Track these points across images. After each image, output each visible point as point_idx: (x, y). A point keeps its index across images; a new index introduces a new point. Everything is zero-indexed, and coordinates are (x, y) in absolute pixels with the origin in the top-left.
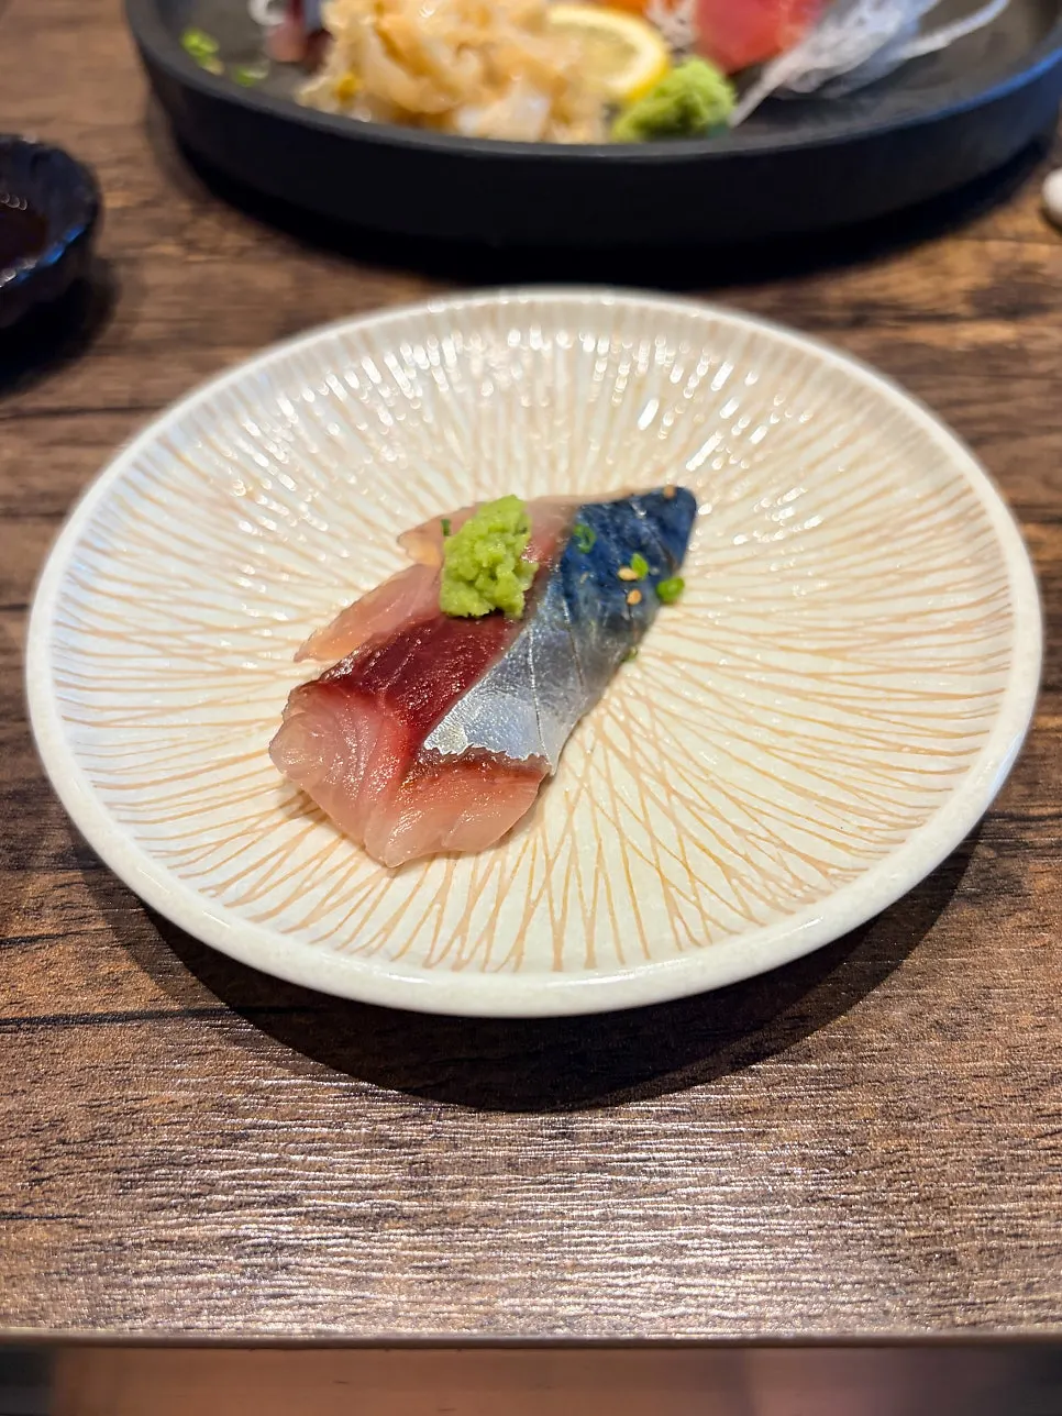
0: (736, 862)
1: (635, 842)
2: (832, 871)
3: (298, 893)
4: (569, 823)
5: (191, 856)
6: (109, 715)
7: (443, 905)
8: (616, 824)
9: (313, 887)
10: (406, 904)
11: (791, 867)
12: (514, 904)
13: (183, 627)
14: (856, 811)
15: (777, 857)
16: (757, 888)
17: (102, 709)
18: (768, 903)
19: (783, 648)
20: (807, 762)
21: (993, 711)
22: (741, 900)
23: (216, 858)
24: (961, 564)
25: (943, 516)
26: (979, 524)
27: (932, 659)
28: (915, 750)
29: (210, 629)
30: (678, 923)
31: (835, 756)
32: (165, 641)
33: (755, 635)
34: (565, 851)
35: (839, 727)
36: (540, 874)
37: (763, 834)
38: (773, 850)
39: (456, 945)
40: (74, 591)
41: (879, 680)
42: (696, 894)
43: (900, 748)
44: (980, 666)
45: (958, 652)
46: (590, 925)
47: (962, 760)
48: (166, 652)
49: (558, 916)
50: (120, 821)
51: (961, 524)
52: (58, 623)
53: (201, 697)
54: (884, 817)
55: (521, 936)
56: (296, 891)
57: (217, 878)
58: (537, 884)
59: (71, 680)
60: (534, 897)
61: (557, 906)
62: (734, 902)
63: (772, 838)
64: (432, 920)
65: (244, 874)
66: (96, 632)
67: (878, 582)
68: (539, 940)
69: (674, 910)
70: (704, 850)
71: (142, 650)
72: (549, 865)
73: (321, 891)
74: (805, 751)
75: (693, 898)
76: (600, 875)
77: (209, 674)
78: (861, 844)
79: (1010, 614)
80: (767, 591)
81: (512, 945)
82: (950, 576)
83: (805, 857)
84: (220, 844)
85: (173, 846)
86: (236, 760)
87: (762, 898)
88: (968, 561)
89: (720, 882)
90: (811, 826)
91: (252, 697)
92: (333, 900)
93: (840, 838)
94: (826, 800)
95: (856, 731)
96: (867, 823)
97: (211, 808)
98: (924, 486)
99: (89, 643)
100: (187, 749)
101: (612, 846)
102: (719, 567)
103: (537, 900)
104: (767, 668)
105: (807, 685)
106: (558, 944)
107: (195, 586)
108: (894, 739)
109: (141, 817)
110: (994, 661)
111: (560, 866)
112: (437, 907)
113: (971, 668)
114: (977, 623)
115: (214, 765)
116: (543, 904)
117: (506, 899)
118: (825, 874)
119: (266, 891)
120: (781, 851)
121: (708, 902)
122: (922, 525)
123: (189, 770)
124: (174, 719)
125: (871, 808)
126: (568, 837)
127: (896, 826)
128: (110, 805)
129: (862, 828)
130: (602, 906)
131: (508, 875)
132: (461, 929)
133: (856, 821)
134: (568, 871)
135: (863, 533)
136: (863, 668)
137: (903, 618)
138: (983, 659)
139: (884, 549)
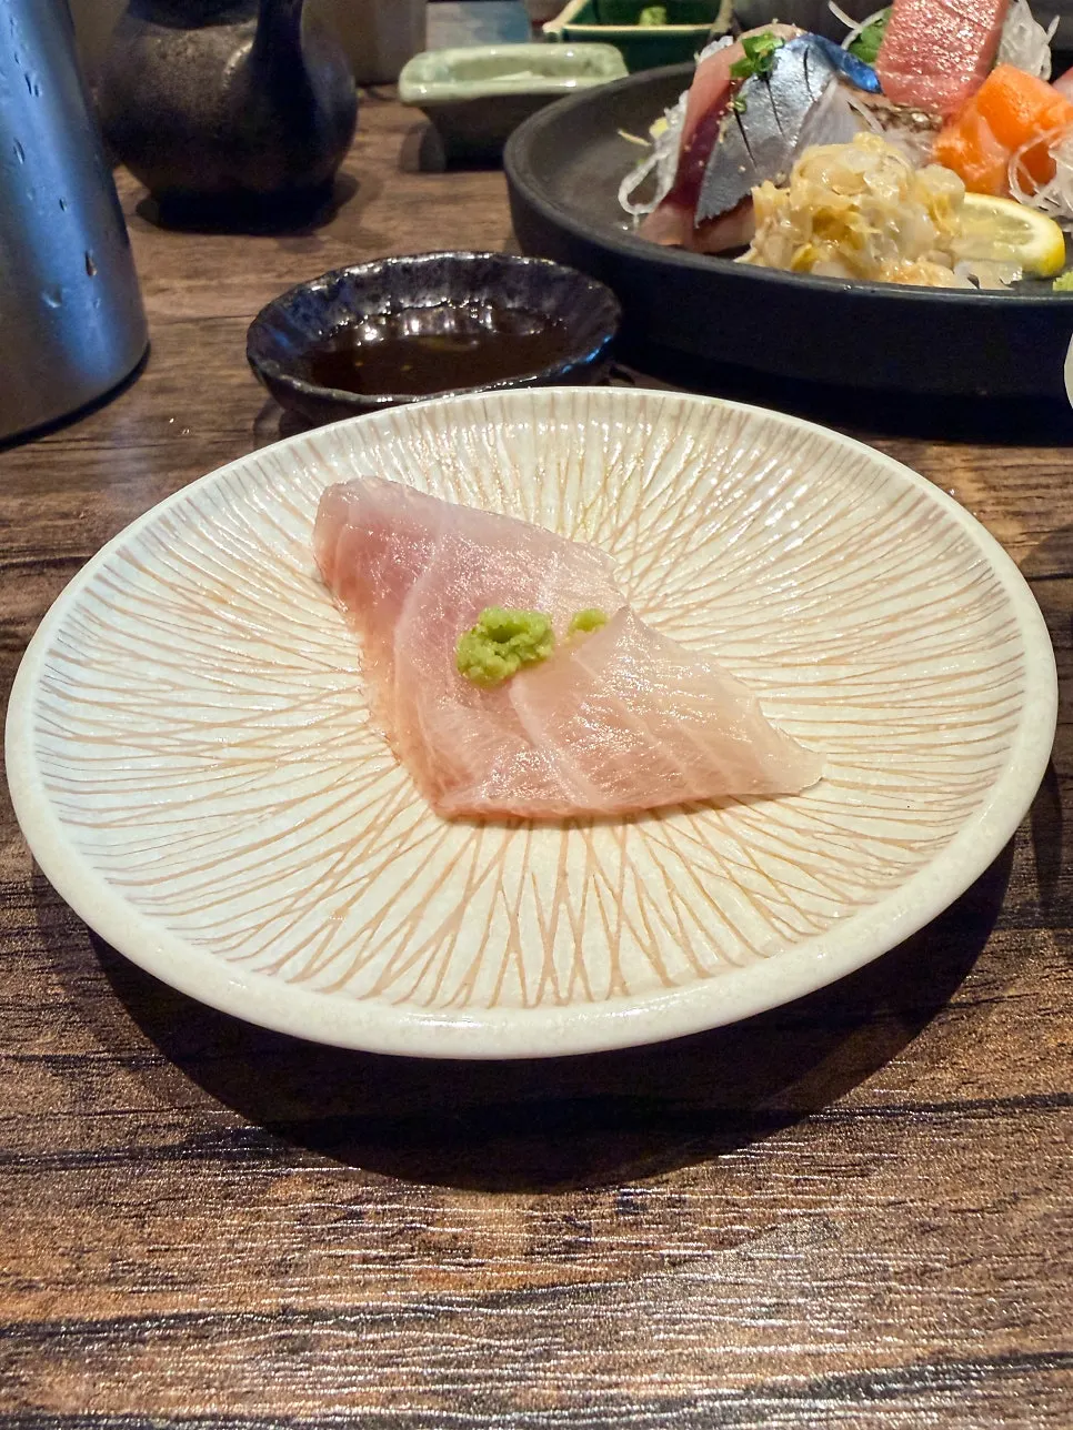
0: (813, 859)
1: (700, 863)
2: (917, 845)
3: (358, 964)
4: (624, 858)
5: (233, 941)
6: (107, 817)
7: (518, 951)
8: (673, 849)
9: (371, 957)
10: (479, 959)
11: (871, 850)
12: (595, 937)
13: (172, 727)
14: (914, 790)
15: (853, 846)
16: (846, 877)
17: (101, 811)
18: (866, 887)
19: (784, 665)
20: (848, 758)
21: (1019, 674)
22: (834, 891)
23: (259, 941)
24: (935, 561)
25: (903, 526)
26: (942, 523)
27: (936, 647)
28: (952, 726)
29: (200, 726)
30: (778, 924)
31: (871, 748)
32: (156, 741)
33: (753, 659)
34: (630, 884)
35: (867, 723)
36: (613, 908)
37: (829, 829)
38: (845, 841)
39: (549, 986)
40: (51, 699)
41: (889, 675)
42: (784, 896)
43: (936, 727)
44: (987, 642)
45: (962, 635)
46: (685, 944)
47: (1008, 722)
48: (159, 752)
49: (647, 941)
50: (146, 914)
51: (925, 528)
52: (38, 730)
53: (206, 790)
54: (949, 789)
55: (615, 967)
56: (356, 962)
57: (268, 958)
58: (613, 917)
59: (62, 784)
60: (613, 928)
61: (642, 933)
62: (828, 893)
63: (840, 831)
64: (513, 968)
65: (294, 952)
66: (79, 738)
67: (858, 593)
68: (638, 967)
69: (767, 914)
70: (775, 856)
71: (132, 752)
72: (618, 898)
73: (381, 960)
74: (840, 750)
75: (783, 900)
76: (675, 898)
77: (206, 769)
78: (937, 817)
79: (1002, 591)
80: (754, 619)
81: (610, 977)
82: (929, 574)
83: (884, 840)
84: (259, 927)
85: (210, 933)
86: (255, 847)
87: (855, 884)
88: (942, 557)
89: (804, 880)
90: (878, 813)
91: (257, 785)
92: (398, 965)
93: (913, 817)
94: (880, 787)
95: (885, 723)
96: (932, 797)
97: (240, 895)
98: (878, 503)
99: (74, 749)
100: (200, 841)
101: (676, 869)
102: (701, 605)
103: (619, 931)
104: (774, 685)
105: (821, 693)
106: (659, 967)
107: (176, 687)
108: (925, 721)
109: (171, 909)
110: (1002, 634)
111: (630, 897)
112: (513, 956)
113: (978, 646)
114: (970, 606)
115: (232, 853)
116: (626, 935)
117: (584, 937)
118: (911, 849)
119: (324, 965)
120: (854, 840)
121: (800, 899)
122: (886, 536)
123: (210, 860)
124: (180, 814)
125: (929, 784)
126: (628, 871)
127: (963, 794)
128: (131, 899)
129: (931, 803)
130: (689, 923)
131: (577, 914)
132: (548, 970)
133: (920, 799)
134: (640, 899)
135: (831, 554)
136: (873, 668)
137: (893, 618)
138: (989, 634)
139: (855, 564)
